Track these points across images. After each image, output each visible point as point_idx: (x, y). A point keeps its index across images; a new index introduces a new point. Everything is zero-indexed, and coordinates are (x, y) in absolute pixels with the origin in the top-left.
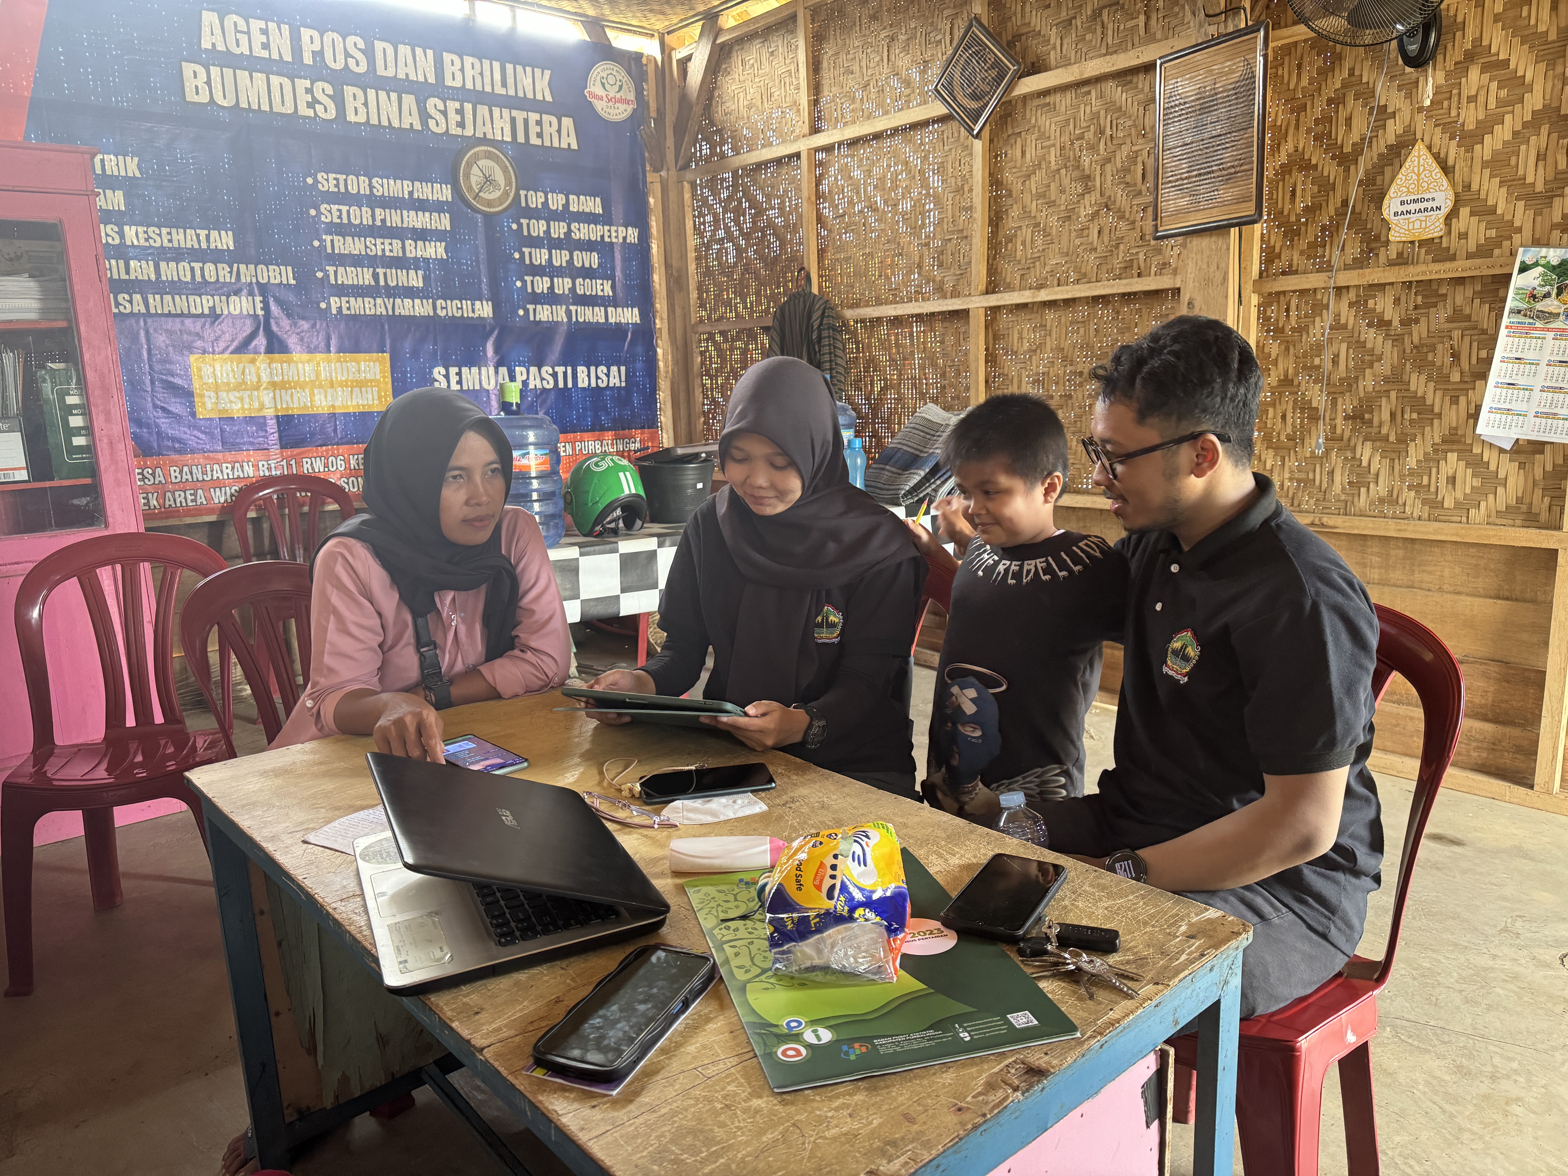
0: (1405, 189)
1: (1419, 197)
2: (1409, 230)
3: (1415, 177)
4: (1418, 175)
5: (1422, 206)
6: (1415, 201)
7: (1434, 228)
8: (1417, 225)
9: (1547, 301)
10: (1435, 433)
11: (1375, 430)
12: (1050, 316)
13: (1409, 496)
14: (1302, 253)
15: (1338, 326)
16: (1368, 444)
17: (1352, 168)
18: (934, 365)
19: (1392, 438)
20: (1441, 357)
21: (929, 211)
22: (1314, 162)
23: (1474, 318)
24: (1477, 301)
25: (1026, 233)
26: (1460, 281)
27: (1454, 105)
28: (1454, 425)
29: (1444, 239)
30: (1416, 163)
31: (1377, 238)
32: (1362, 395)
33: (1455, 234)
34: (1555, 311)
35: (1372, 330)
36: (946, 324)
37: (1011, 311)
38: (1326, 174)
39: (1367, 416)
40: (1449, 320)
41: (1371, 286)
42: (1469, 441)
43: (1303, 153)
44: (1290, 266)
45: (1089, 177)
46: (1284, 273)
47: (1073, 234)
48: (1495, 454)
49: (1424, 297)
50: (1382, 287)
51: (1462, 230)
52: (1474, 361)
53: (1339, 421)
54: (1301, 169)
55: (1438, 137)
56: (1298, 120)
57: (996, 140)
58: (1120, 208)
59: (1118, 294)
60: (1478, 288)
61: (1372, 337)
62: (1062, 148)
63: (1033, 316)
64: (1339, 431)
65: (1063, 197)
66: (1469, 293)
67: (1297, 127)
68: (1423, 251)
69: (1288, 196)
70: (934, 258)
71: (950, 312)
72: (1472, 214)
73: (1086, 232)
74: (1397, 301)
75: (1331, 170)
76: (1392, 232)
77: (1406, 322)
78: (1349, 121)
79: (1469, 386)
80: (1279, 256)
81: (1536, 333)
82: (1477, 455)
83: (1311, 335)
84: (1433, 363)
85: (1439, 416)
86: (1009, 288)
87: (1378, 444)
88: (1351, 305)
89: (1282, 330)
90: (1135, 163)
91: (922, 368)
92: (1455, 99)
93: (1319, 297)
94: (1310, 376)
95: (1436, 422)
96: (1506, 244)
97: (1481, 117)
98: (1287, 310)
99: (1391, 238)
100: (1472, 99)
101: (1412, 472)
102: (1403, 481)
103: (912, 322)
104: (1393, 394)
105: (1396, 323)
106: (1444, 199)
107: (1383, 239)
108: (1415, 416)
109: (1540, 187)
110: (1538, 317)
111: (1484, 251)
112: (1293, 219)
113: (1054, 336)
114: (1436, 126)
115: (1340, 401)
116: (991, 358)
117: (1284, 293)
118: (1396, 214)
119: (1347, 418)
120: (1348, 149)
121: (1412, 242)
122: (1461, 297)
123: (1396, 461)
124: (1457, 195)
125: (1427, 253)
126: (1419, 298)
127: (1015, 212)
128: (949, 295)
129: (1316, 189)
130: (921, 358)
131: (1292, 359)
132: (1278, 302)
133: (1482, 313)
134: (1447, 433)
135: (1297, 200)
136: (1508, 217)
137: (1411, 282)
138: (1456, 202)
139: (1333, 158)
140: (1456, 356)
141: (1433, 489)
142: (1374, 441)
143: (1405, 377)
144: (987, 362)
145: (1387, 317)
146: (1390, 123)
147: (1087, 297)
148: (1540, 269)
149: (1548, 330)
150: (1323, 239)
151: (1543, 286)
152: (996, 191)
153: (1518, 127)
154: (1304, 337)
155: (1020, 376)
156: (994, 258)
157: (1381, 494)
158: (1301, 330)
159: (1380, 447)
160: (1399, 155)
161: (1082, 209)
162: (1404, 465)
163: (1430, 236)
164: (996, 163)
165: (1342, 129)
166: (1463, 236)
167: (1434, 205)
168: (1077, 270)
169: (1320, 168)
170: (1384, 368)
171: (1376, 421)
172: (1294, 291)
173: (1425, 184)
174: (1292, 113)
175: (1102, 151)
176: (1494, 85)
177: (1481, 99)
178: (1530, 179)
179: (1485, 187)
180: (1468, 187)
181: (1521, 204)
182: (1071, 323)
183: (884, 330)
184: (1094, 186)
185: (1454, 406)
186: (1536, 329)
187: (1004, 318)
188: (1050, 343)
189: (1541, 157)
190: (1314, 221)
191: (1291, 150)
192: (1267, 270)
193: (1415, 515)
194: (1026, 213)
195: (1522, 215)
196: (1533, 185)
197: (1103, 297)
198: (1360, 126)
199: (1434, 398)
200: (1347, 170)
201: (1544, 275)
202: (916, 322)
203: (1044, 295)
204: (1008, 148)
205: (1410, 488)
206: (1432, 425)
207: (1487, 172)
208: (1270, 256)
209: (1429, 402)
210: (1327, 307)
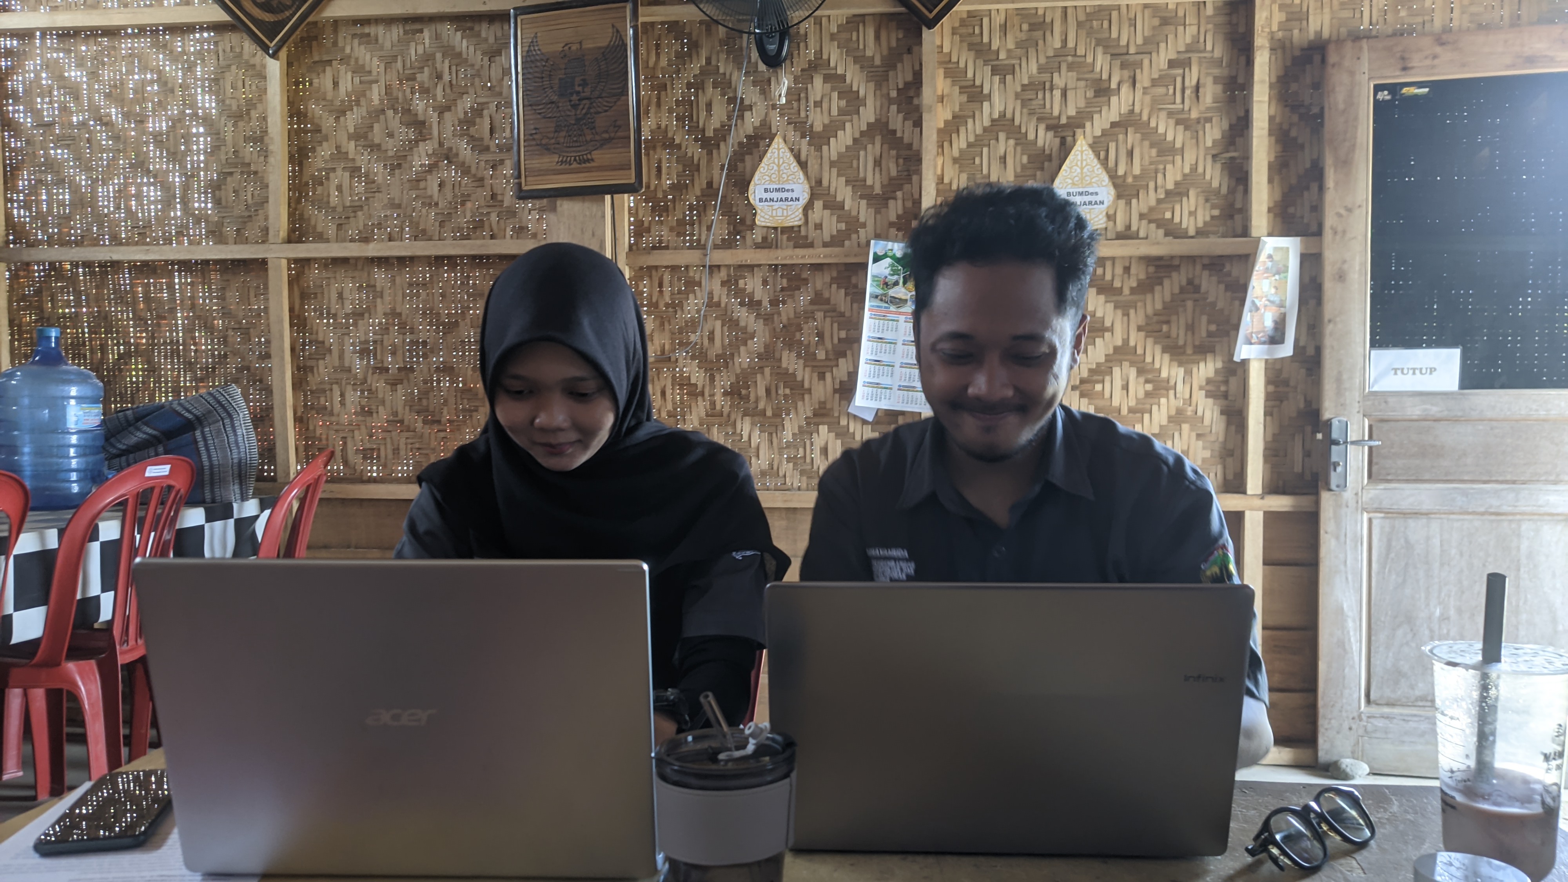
0: (768, 178)
1: (781, 186)
2: (772, 216)
3: (776, 168)
4: (779, 166)
5: (784, 195)
6: (777, 190)
7: (793, 216)
8: (780, 213)
9: (896, 288)
10: (806, 409)
11: (751, 405)
12: (380, 276)
13: (787, 468)
14: (672, 229)
15: (712, 304)
16: (747, 420)
17: (715, 152)
18: (209, 328)
19: (769, 413)
20: (807, 335)
21: (198, 135)
22: (677, 141)
23: (832, 302)
24: (834, 286)
25: (340, 176)
26: (818, 267)
27: (802, 107)
28: (823, 399)
29: (802, 229)
30: (776, 155)
31: (743, 220)
32: (738, 371)
33: (811, 225)
34: (904, 297)
35: (744, 309)
36: (225, 277)
37: (326, 266)
38: (690, 154)
39: (744, 392)
40: (812, 302)
41: (740, 266)
42: (836, 414)
43: (666, 131)
44: (660, 242)
45: (423, 123)
46: (654, 248)
47: (407, 185)
48: (859, 426)
49: (789, 280)
50: (751, 268)
51: (818, 221)
52: (836, 341)
53: (719, 399)
54: (665, 146)
55: (791, 134)
56: (659, 99)
57: (295, 63)
58: (464, 163)
59: (468, 256)
60: (835, 274)
61: (743, 315)
62: (388, 88)
63: (356, 274)
64: (718, 407)
65: (391, 141)
66: (827, 279)
67: (659, 105)
68: (785, 237)
69: (654, 172)
70: (206, 193)
71: (233, 261)
72: (825, 207)
73: (422, 184)
74: (765, 283)
75: (696, 151)
76: (758, 217)
77: (774, 303)
78: (709, 106)
79: (833, 363)
80: (648, 230)
81: (891, 317)
82: (843, 427)
83: (686, 312)
84: (800, 343)
85: (809, 391)
86: (321, 238)
87: (757, 419)
88: (723, 284)
89: (656, 305)
90: (481, 116)
91: (189, 330)
92: (803, 102)
93: (691, 274)
94: (687, 352)
95: (807, 397)
96: (854, 236)
97: (827, 121)
98: (661, 285)
99: (757, 222)
100: (818, 104)
101: (789, 445)
102: (781, 454)
103: (173, 271)
104: (767, 371)
105: (766, 303)
106: (801, 190)
107: (748, 222)
108: (788, 391)
109: (878, 190)
110: (891, 302)
111: (836, 241)
112: (660, 195)
113: (387, 298)
114: (789, 123)
115: (717, 378)
116: (298, 321)
117: (656, 268)
118: (761, 200)
119: (725, 394)
120: (710, 133)
121: (775, 228)
122: (820, 281)
123: (774, 435)
124: (811, 188)
125: (789, 239)
126: (785, 281)
127: (325, 151)
128: (231, 240)
129: (680, 168)
130: (187, 318)
131: (667, 334)
132: (650, 277)
133: (839, 297)
134: (817, 407)
135: (664, 176)
136: (854, 213)
137: (776, 265)
138: (812, 194)
139: (696, 140)
140: (820, 335)
141: (808, 460)
142: (753, 416)
143: (777, 355)
144: (292, 325)
145: (757, 297)
146: (747, 114)
147: (429, 257)
148: (888, 261)
149: (900, 313)
150: (691, 216)
151: (892, 275)
152: (299, 124)
153: (857, 135)
154: (679, 313)
155: (342, 344)
156: (299, 201)
157: (763, 467)
158: (676, 306)
159: (760, 422)
160: (758, 146)
161: (416, 158)
162: (781, 440)
163: (791, 224)
164: (297, 91)
165: (703, 114)
166: (819, 226)
167: (794, 195)
168: (414, 225)
169: (683, 148)
170: (756, 344)
171: (752, 397)
172: (667, 267)
173: (784, 176)
174: (653, 90)
175: (439, 97)
176: (835, 95)
177: (825, 105)
178: (869, 182)
179: (833, 185)
180: (819, 182)
181: (864, 203)
182: (410, 285)
183: (125, 278)
184: (431, 134)
185: (822, 382)
186: (890, 312)
187: (315, 273)
188: (381, 308)
189: (878, 163)
190: (681, 200)
191: (654, 127)
192: (636, 243)
193: (795, 485)
194: (340, 154)
195: (865, 213)
196: (872, 187)
197: (450, 258)
198: (719, 114)
199: (804, 374)
200: (710, 153)
201: (892, 265)
202: (179, 271)
203: (372, 250)
204: (314, 76)
205: (789, 460)
206: (803, 400)
207: (834, 171)
208: (639, 230)
209: (799, 378)
210: (699, 284)
